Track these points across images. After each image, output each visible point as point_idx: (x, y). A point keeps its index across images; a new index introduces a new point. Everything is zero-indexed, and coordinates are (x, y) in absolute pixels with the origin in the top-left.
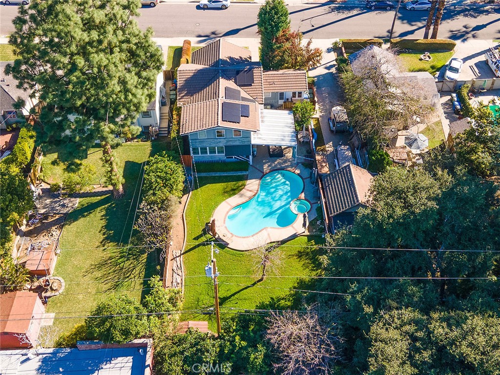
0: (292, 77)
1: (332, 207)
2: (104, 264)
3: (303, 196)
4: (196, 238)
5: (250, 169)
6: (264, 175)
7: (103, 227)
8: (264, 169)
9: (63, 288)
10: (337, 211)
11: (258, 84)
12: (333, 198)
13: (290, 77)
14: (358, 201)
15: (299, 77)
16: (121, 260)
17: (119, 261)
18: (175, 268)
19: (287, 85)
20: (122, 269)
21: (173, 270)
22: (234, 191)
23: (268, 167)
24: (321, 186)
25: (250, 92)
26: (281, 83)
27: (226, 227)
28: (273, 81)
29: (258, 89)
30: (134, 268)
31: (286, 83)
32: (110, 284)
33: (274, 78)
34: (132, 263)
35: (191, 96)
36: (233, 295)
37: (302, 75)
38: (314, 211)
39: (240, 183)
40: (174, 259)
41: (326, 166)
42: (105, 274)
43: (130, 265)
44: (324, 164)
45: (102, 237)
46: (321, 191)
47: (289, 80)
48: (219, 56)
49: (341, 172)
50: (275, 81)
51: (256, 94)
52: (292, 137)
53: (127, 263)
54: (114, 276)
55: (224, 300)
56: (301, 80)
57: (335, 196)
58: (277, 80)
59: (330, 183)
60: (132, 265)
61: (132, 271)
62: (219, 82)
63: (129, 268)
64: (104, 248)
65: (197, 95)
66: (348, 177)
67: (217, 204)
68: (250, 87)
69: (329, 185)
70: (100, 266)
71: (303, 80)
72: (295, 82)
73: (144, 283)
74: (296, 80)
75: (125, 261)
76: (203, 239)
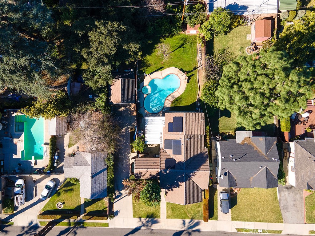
0: (143, 166)
1: (133, 84)
3: (145, 96)
4: (193, 75)
6: (162, 110)
8: (162, 113)
9: (246, 50)
10: (131, 80)
11: (163, 160)
14: (121, 80)
15: (139, 166)
16: (224, 63)
17: (225, 62)
18: (201, 61)
20: (223, 59)
22: (177, 100)
26: (149, 163)
27: (180, 79)
29: (163, 156)
32: (227, 51)
33: (153, 166)
34: (220, 61)
36: (177, 49)
39: (173, 105)
40: (202, 65)
42: (230, 56)
44: (133, 109)
48: (185, 184)
50: (153, 165)
51: (164, 153)
54: (226, 55)
55: (181, 47)
58: (151, 165)
60: (219, 60)
61: (219, 57)
62: (185, 159)
66: (123, 95)
67: (184, 93)
68: (167, 158)
69: (133, 96)
71: (137, 165)
72: (142, 163)
73: (213, 52)
74: (141, 165)
75: (223, 62)
76: (190, 74)
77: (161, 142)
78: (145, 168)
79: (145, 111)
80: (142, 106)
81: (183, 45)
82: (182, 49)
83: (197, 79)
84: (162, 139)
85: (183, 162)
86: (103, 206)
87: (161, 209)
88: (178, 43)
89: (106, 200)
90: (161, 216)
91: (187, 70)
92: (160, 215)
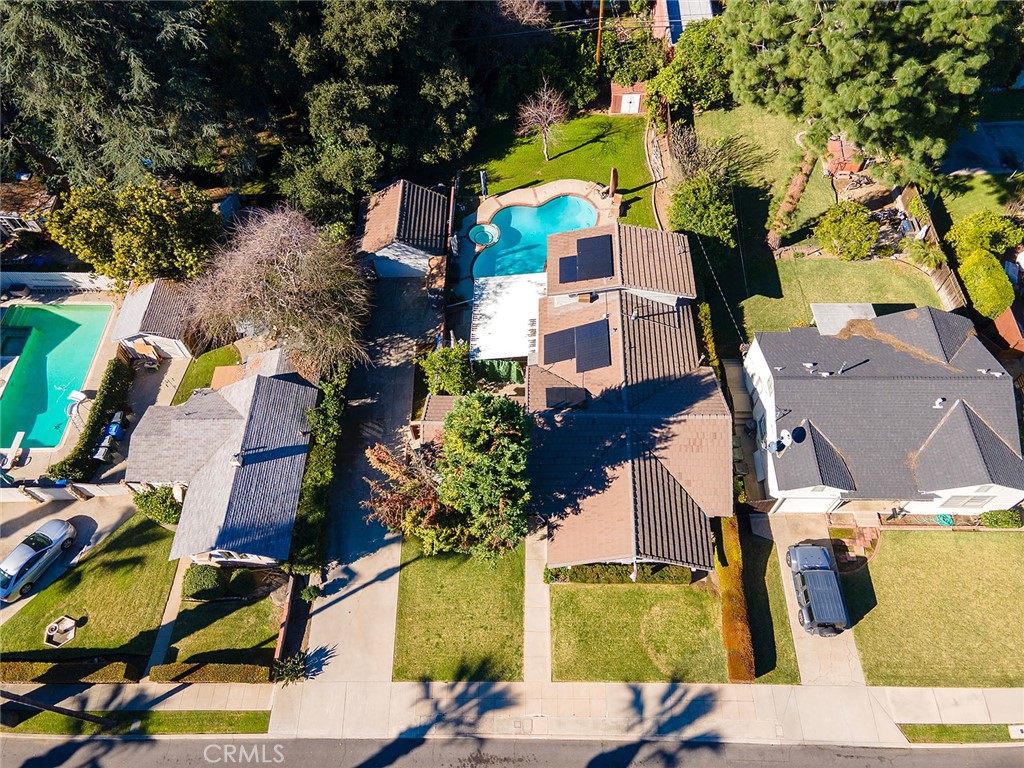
3: (477, 249)
4: (637, 199)
14: (405, 184)
18: (661, 169)
20: (730, 159)
27: (596, 208)
36: (584, 145)
41: (432, 269)
48: (633, 470)
59: (434, 237)
71: (433, 412)
77: (533, 348)
80: (464, 273)
82: (599, 145)
83: (651, 208)
84: (537, 338)
85: (620, 387)
86: (262, 632)
87: (526, 636)
88: (587, 134)
89: (278, 604)
90: (526, 670)
92: (520, 667)
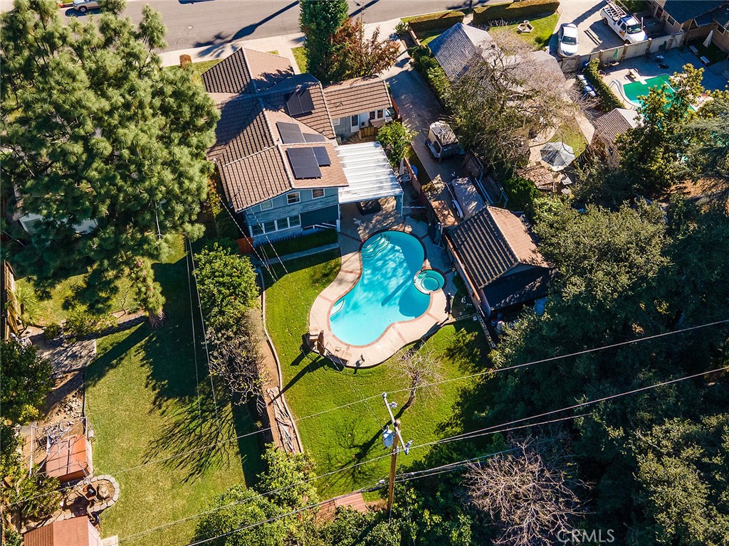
0: (366, 91)
1: (477, 274)
2: (170, 437)
3: (427, 264)
4: (296, 363)
5: (340, 238)
6: (362, 244)
7: (148, 377)
8: (359, 235)
9: (118, 491)
10: (488, 280)
11: (320, 110)
12: (475, 261)
13: (362, 91)
14: (516, 260)
15: (376, 89)
16: (194, 424)
17: (191, 426)
18: (278, 416)
19: (361, 104)
20: (200, 437)
21: (276, 419)
22: (328, 277)
23: (364, 230)
24: (452, 247)
25: (312, 124)
26: (352, 102)
27: (334, 336)
28: (339, 100)
29: (322, 118)
30: (218, 433)
31: (358, 100)
32: (189, 466)
33: (339, 96)
34: (212, 425)
35: (225, 145)
37: (379, 84)
38: (451, 284)
39: (333, 263)
40: (272, 401)
41: (449, 214)
42: (177, 452)
43: (210, 428)
44: (446, 213)
45: (153, 394)
46: (454, 252)
47: (362, 95)
48: (249, 75)
49: (475, 220)
50: (342, 99)
51: (322, 126)
52: (391, 181)
53: (206, 426)
54: (191, 452)
55: (366, 448)
56: (379, 92)
57: (478, 257)
58: (345, 99)
59: (463, 239)
60: (213, 428)
61: (217, 437)
62: (264, 116)
63: (211, 433)
64: (161, 411)
65: (235, 142)
66: (489, 227)
67: (309, 303)
68: (310, 116)
69: (463, 242)
70: (166, 439)
71: (382, 91)
72: (371, 97)
73: (241, 452)
74: (372, 93)
75: (200, 425)
76: (306, 361)
78: (360, 88)
79: (410, 230)
80: (427, 240)
81: (360, 457)
83: (279, 355)
85: (267, 110)
91: (320, 370)
